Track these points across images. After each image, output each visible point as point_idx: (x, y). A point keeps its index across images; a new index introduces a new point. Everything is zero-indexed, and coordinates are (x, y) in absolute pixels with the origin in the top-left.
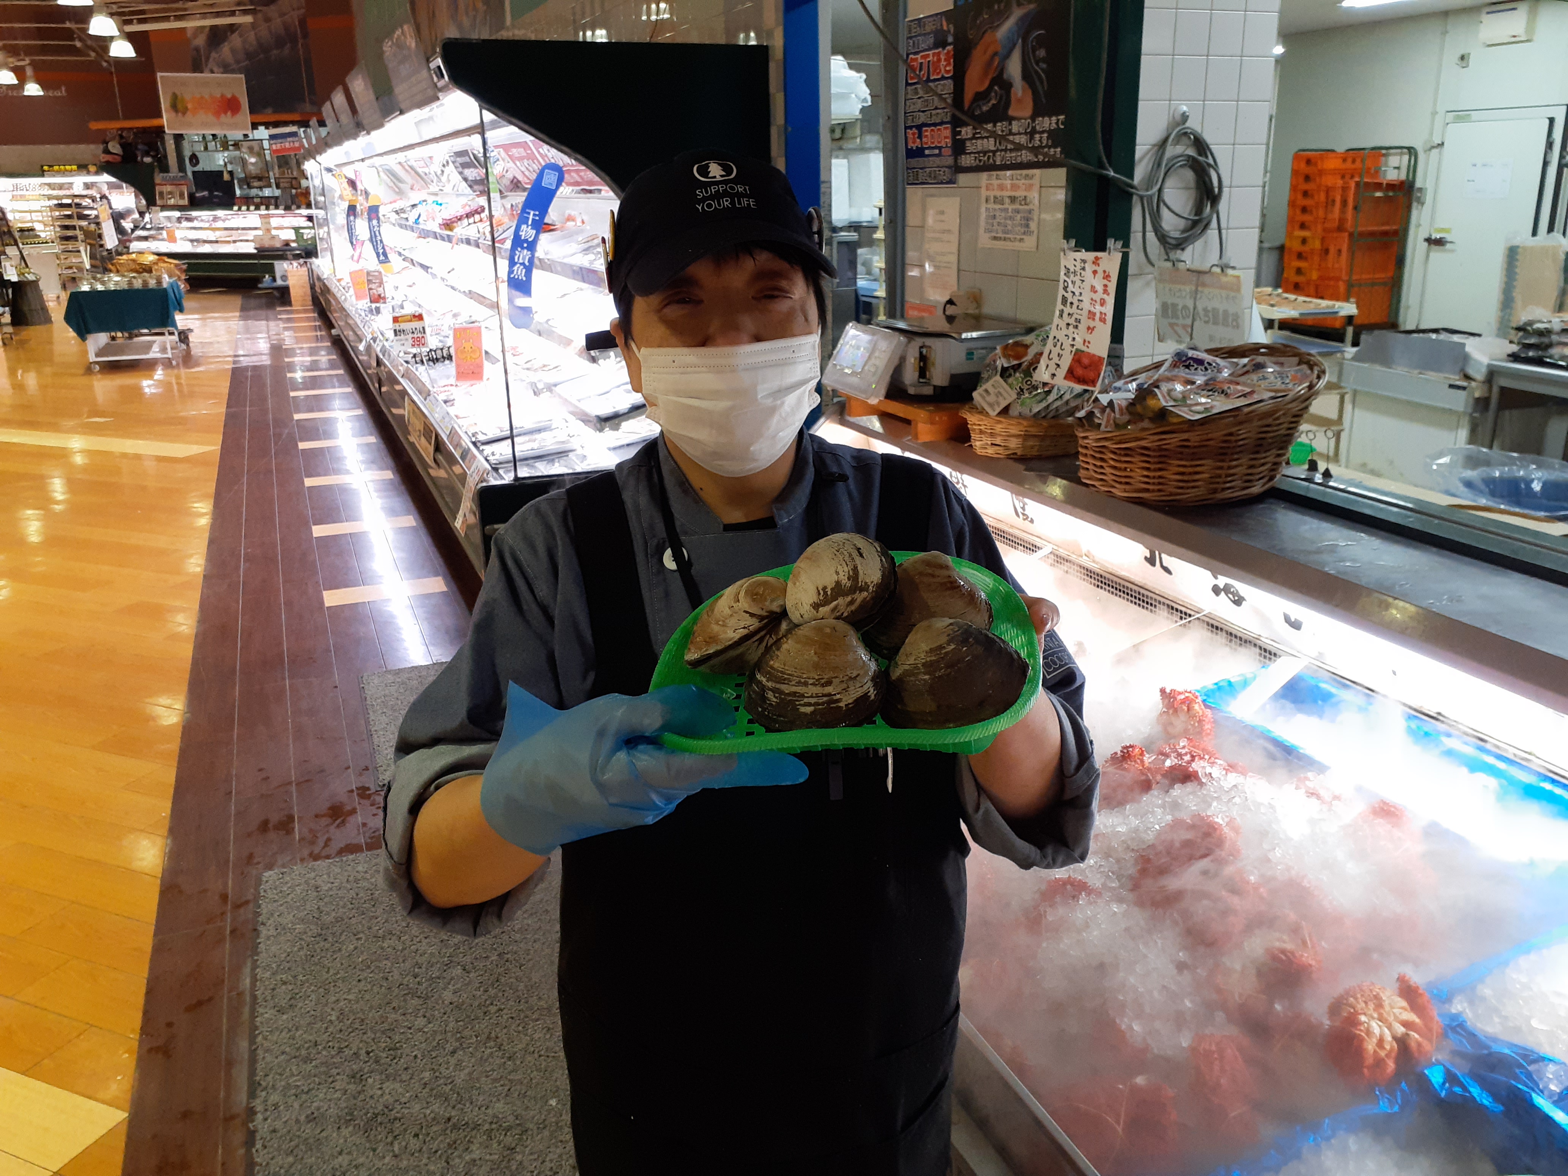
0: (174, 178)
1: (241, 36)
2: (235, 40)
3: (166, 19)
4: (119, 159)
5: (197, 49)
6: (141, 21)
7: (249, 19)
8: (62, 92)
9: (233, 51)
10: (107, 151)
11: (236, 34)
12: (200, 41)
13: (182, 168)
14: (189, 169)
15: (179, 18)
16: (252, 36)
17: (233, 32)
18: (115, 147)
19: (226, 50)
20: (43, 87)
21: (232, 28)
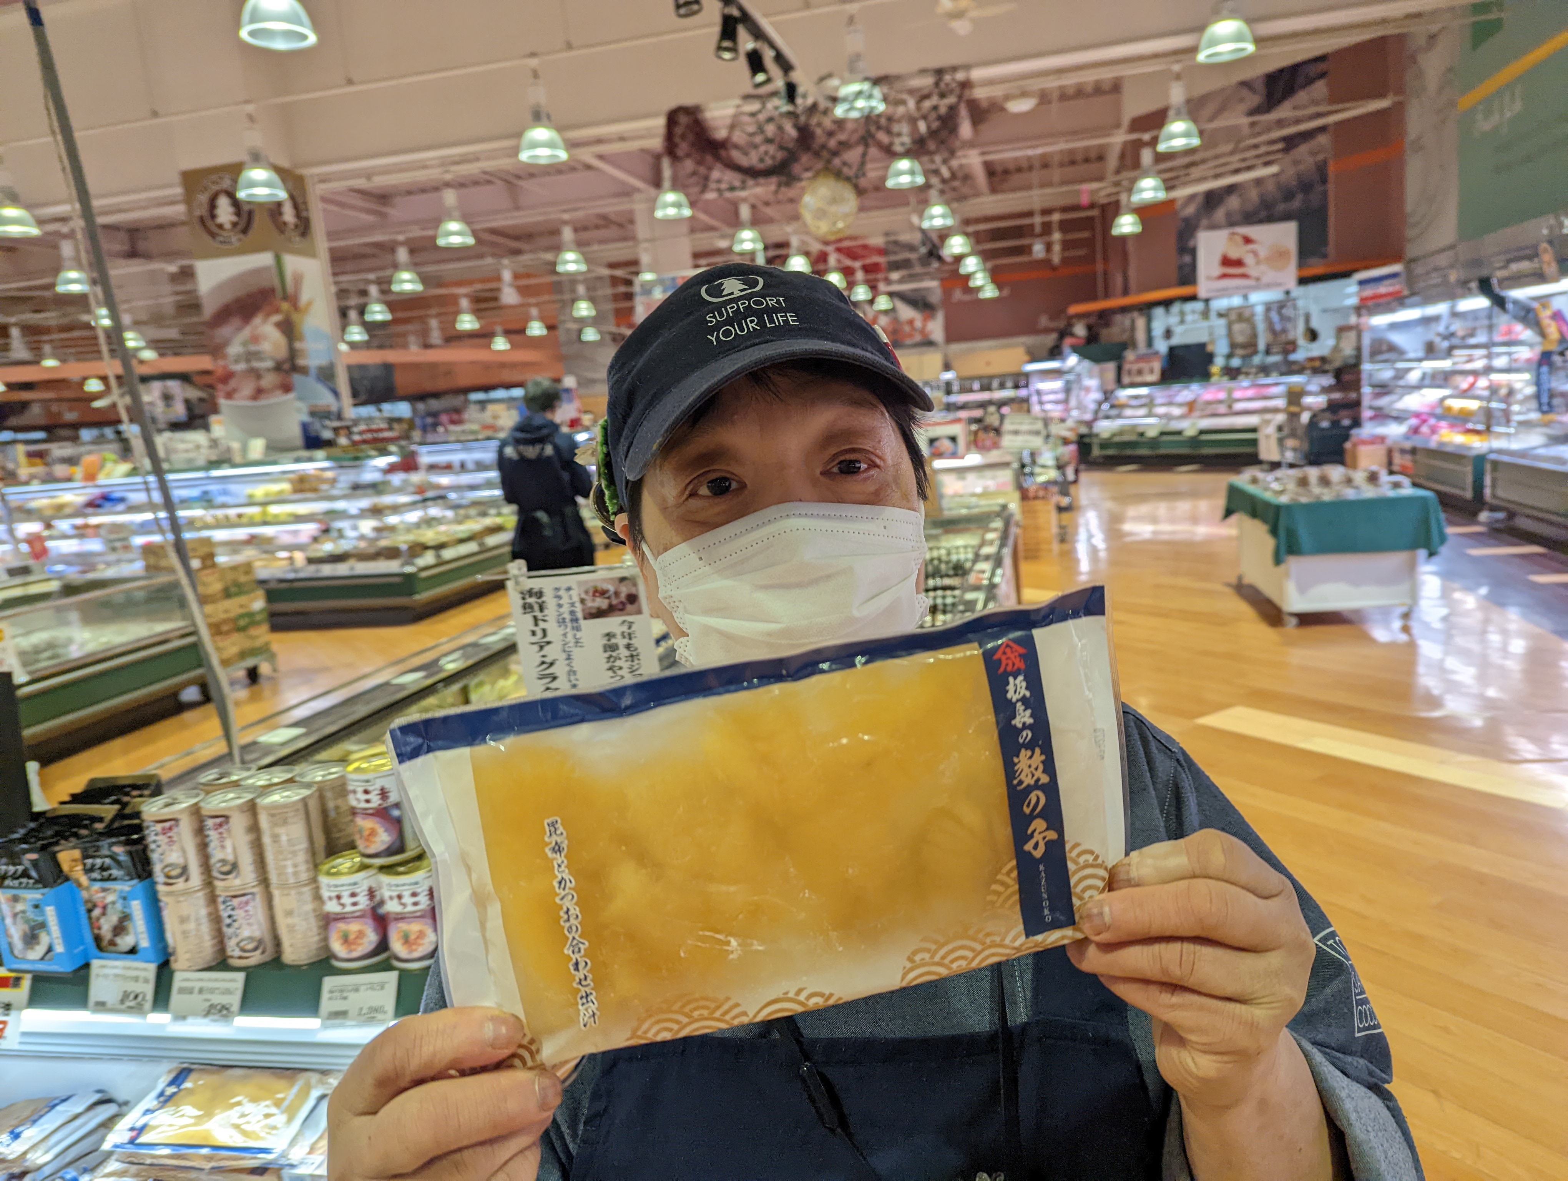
0: (1145, 355)
2: (1233, 203)
4: (1084, 339)
5: (1186, 220)
9: (1229, 215)
10: (1071, 335)
12: (1191, 209)
13: (1152, 345)
16: (1254, 195)
18: (1080, 330)
19: (1220, 214)
21: (1231, 189)
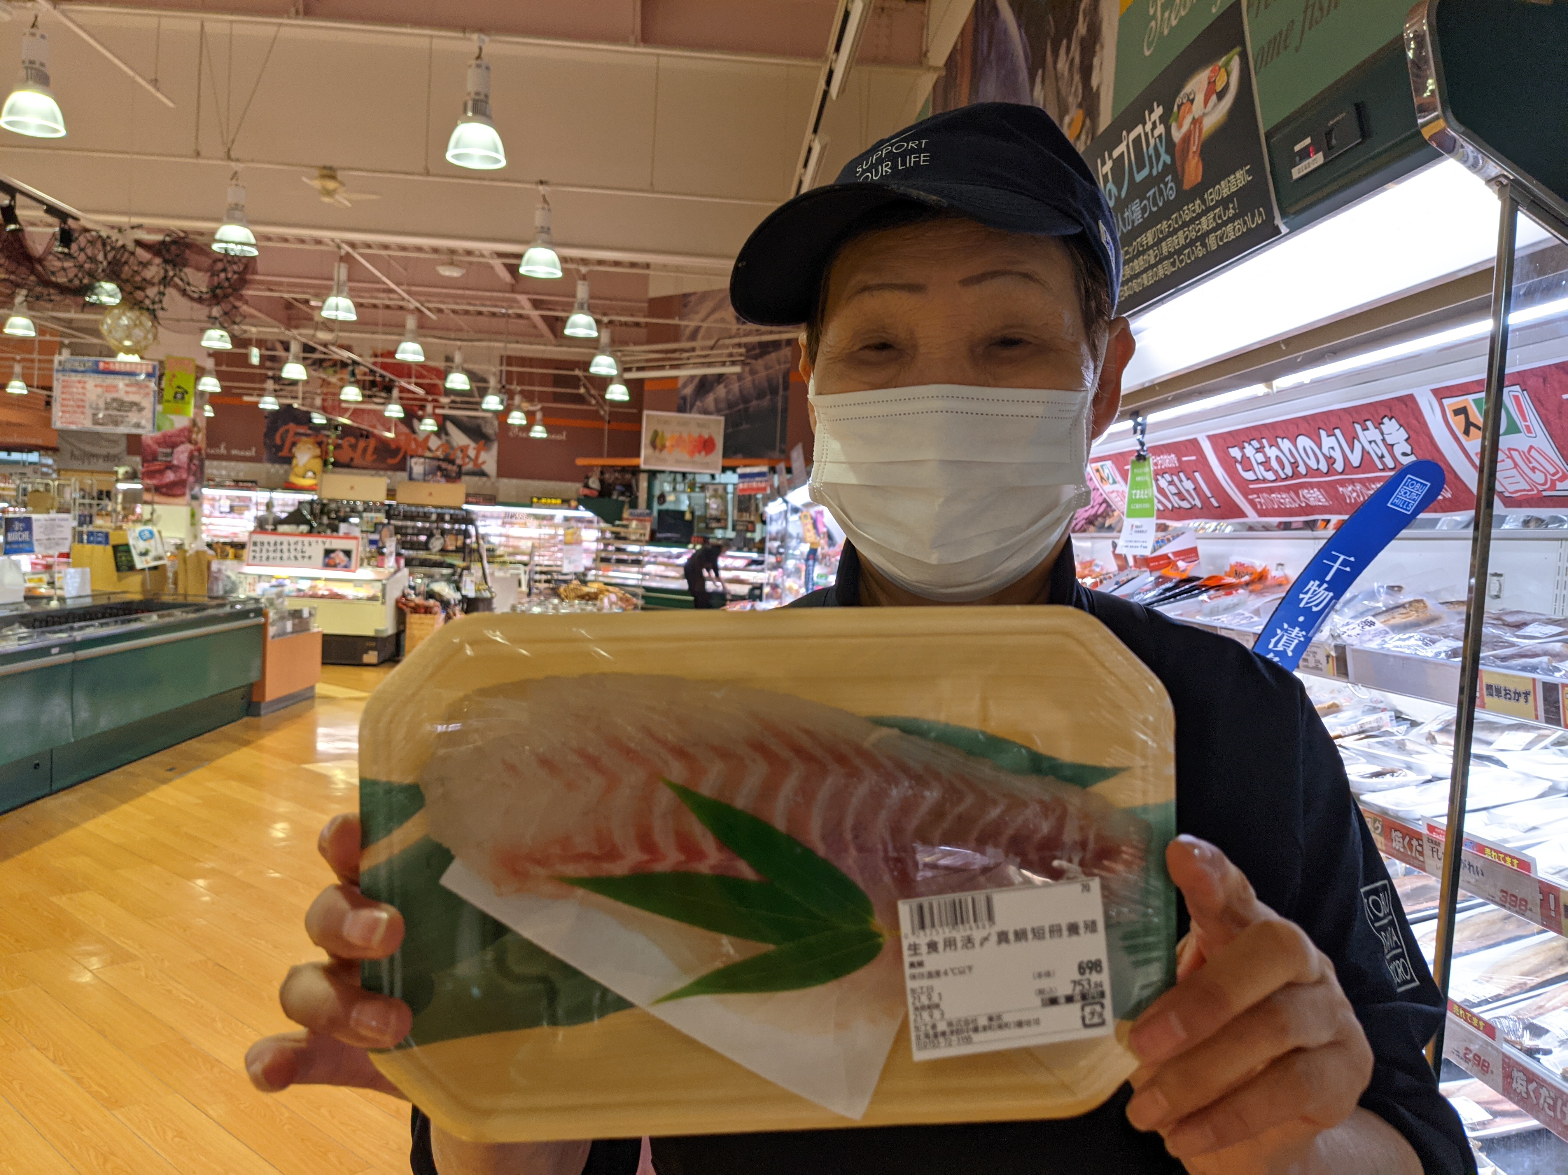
0: (641, 515)
1: (725, 387)
2: (721, 389)
3: (662, 368)
4: (596, 493)
5: (684, 398)
6: (640, 369)
7: (737, 369)
8: (562, 437)
10: (586, 486)
11: (722, 386)
12: (688, 391)
13: (649, 506)
14: (656, 507)
15: (673, 367)
17: (719, 383)
18: (594, 483)
19: (710, 400)
20: (548, 431)
